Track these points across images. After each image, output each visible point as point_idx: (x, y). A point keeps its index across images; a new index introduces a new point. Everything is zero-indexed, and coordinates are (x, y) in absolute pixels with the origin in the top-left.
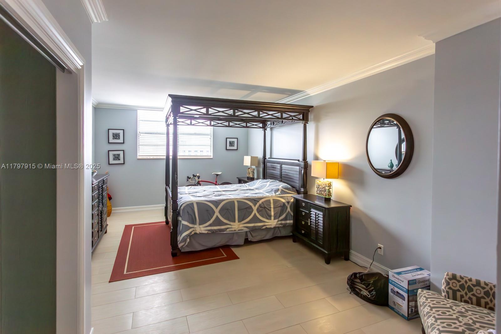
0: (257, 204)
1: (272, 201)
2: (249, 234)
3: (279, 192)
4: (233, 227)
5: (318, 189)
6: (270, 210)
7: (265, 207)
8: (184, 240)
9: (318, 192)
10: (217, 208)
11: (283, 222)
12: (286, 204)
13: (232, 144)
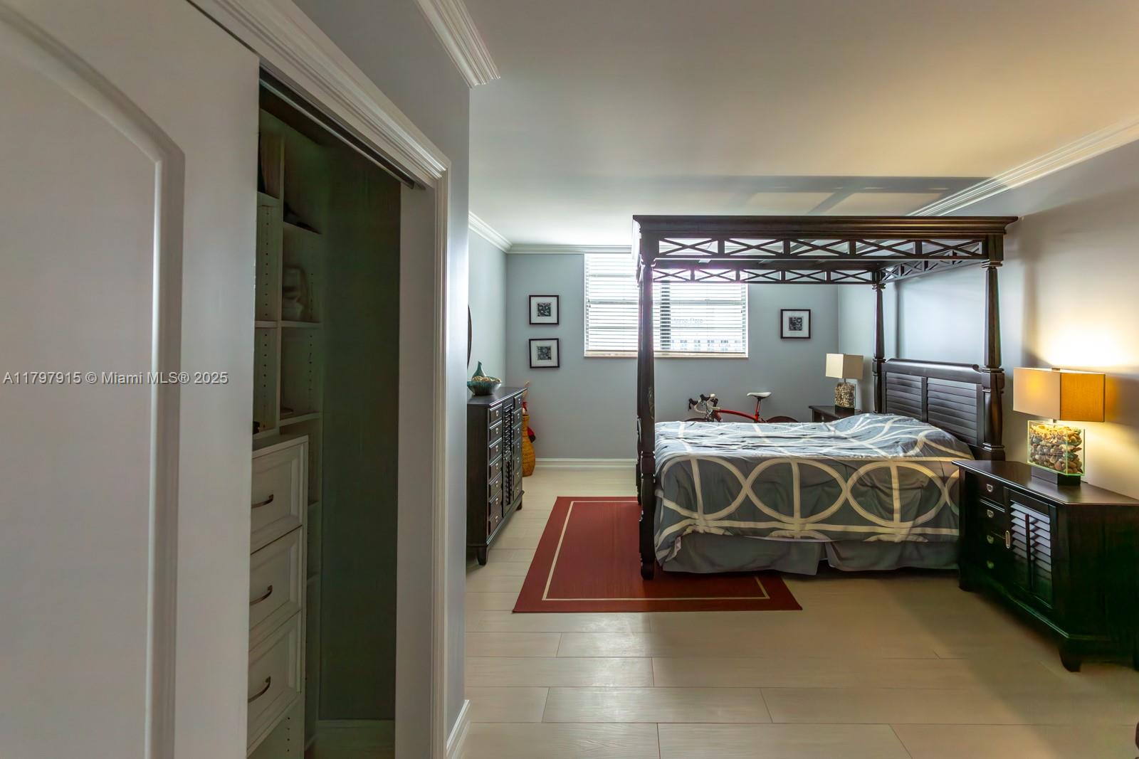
0: (851, 475)
1: (894, 473)
2: (830, 551)
3: (917, 450)
4: (787, 527)
5: (1036, 447)
6: (890, 496)
7: (874, 487)
8: (669, 544)
10: (746, 476)
11: (929, 531)
12: (939, 483)
13: (795, 324)
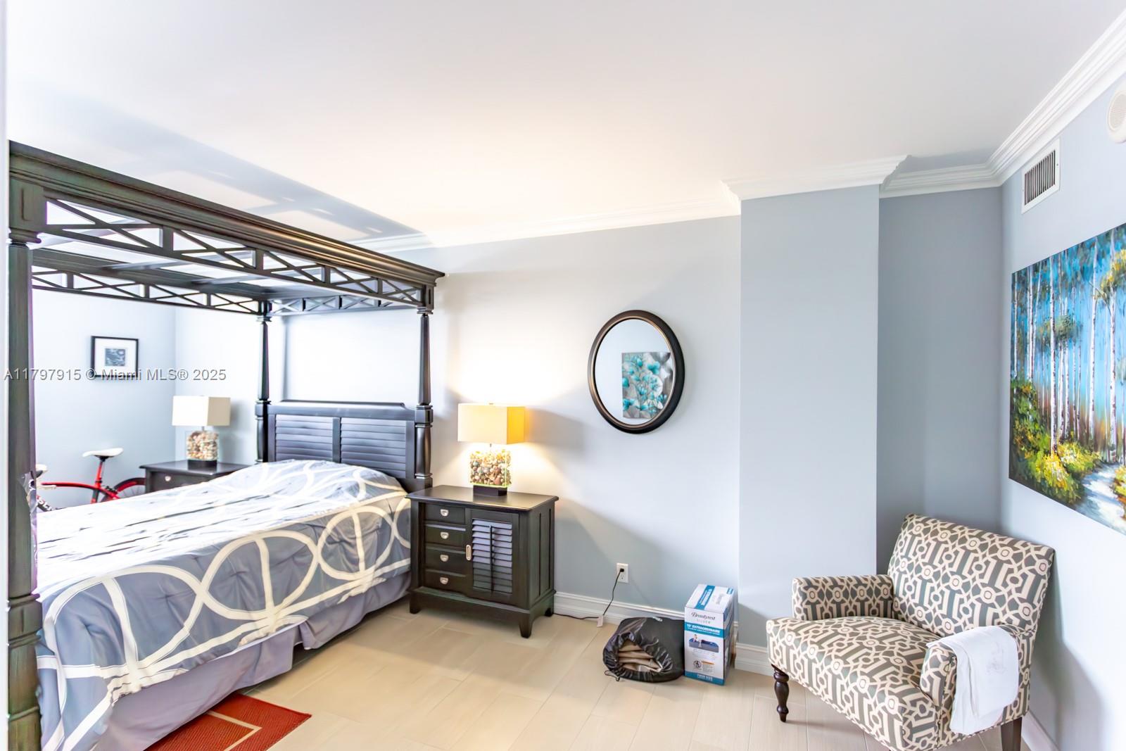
0: (320, 535)
1: (356, 521)
2: (306, 633)
3: (363, 492)
4: (259, 624)
5: (475, 470)
6: (354, 546)
7: (342, 541)
9: (477, 477)
10: (200, 578)
11: (387, 569)
12: (389, 520)
13: (114, 357)
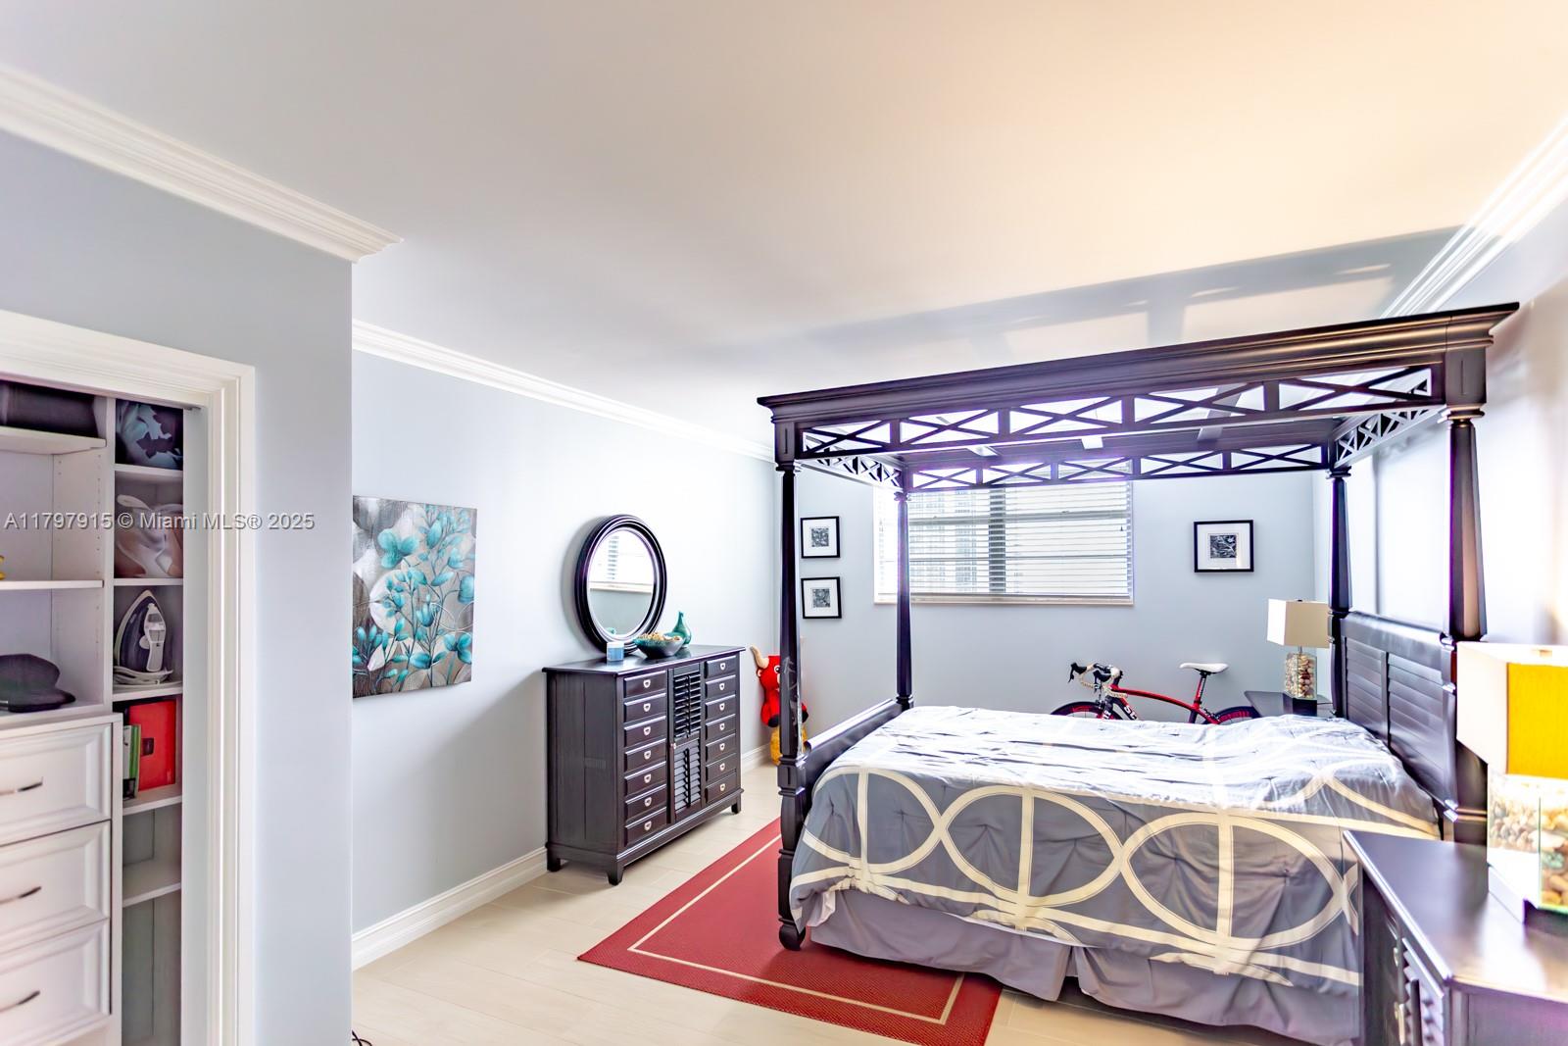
0: (1132, 832)
1: (1226, 839)
2: (1083, 967)
4: (1001, 905)
6: (1213, 881)
7: (1177, 859)
10: (942, 810)
11: (1296, 965)
12: (1329, 872)
